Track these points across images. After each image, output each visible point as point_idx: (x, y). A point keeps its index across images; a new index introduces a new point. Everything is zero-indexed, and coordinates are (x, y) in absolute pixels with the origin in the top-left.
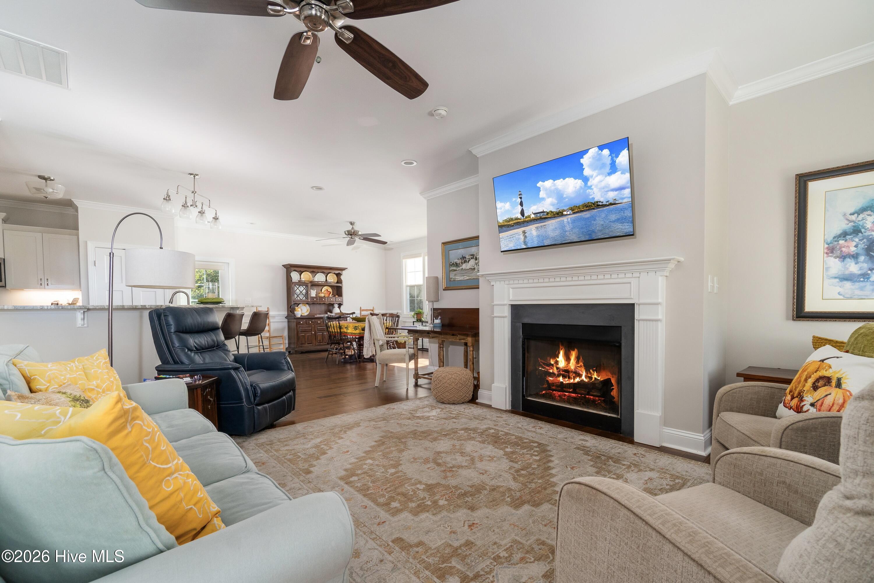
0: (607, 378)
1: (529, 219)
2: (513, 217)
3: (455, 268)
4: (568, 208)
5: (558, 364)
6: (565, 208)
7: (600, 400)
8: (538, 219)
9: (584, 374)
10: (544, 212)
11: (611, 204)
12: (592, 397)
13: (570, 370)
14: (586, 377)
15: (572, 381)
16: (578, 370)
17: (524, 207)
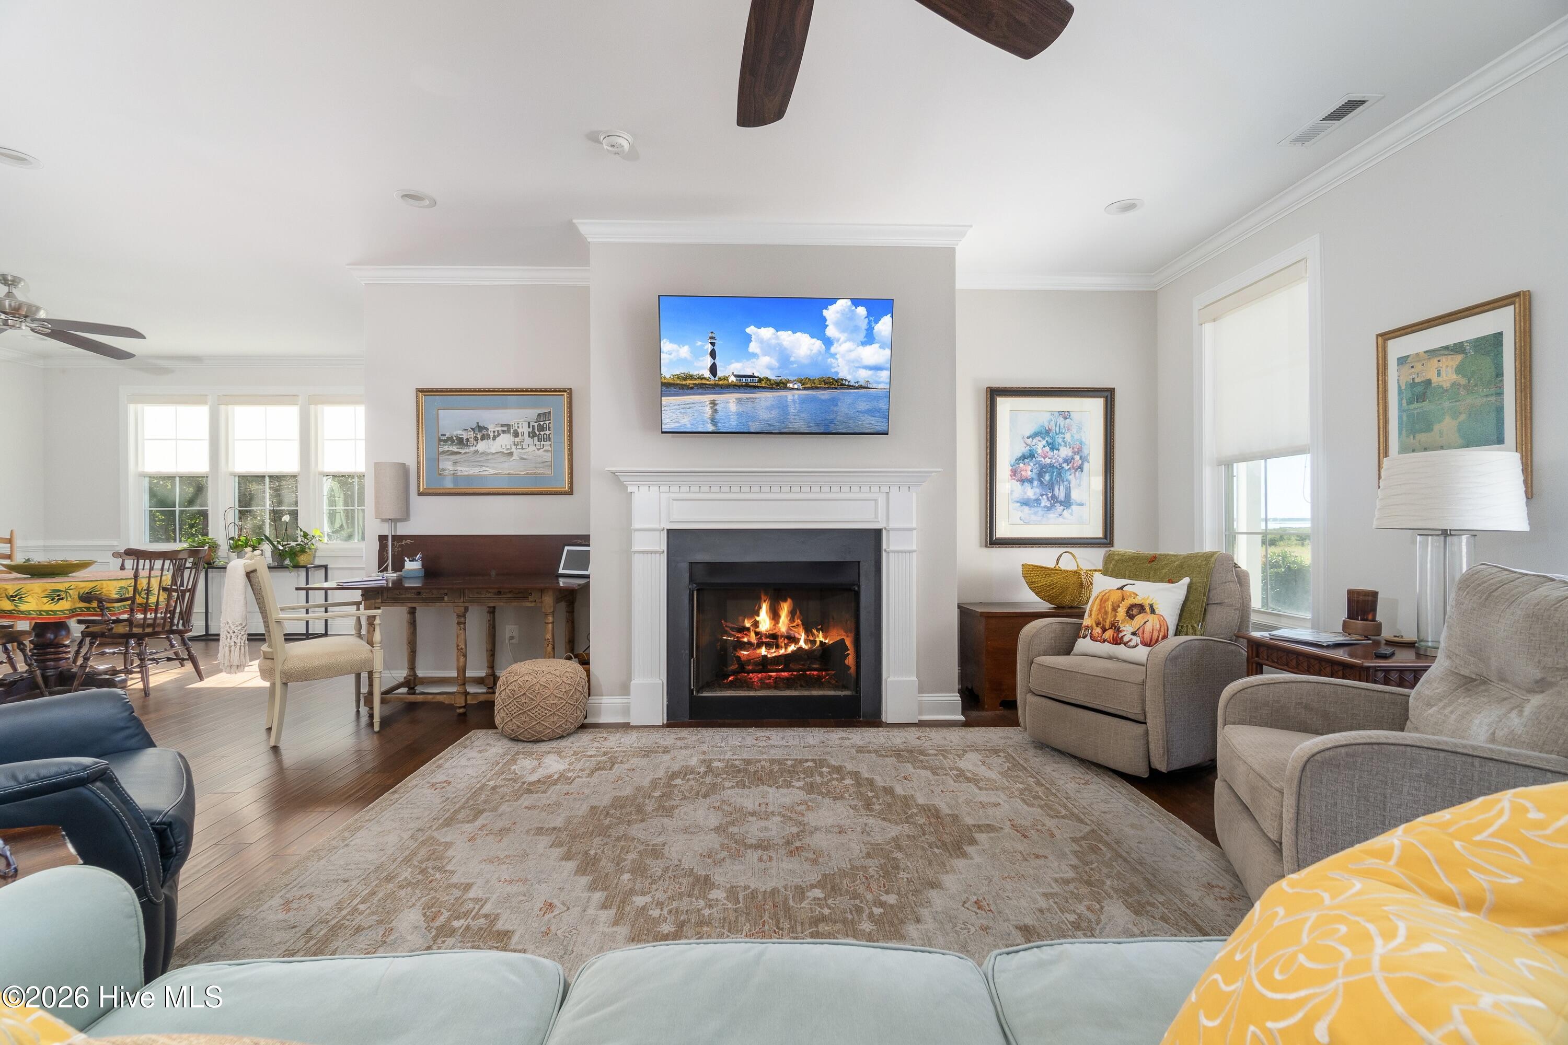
0: (838, 638)
1: (726, 382)
2: (695, 373)
3: (454, 449)
4: (795, 378)
5: (758, 627)
6: (791, 379)
7: (828, 675)
8: (742, 386)
9: (803, 637)
10: (755, 377)
11: (861, 387)
12: (815, 673)
13: (779, 634)
14: (806, 642)
15: (782, 651)
16: (792, 632)
17: (717, 361)
